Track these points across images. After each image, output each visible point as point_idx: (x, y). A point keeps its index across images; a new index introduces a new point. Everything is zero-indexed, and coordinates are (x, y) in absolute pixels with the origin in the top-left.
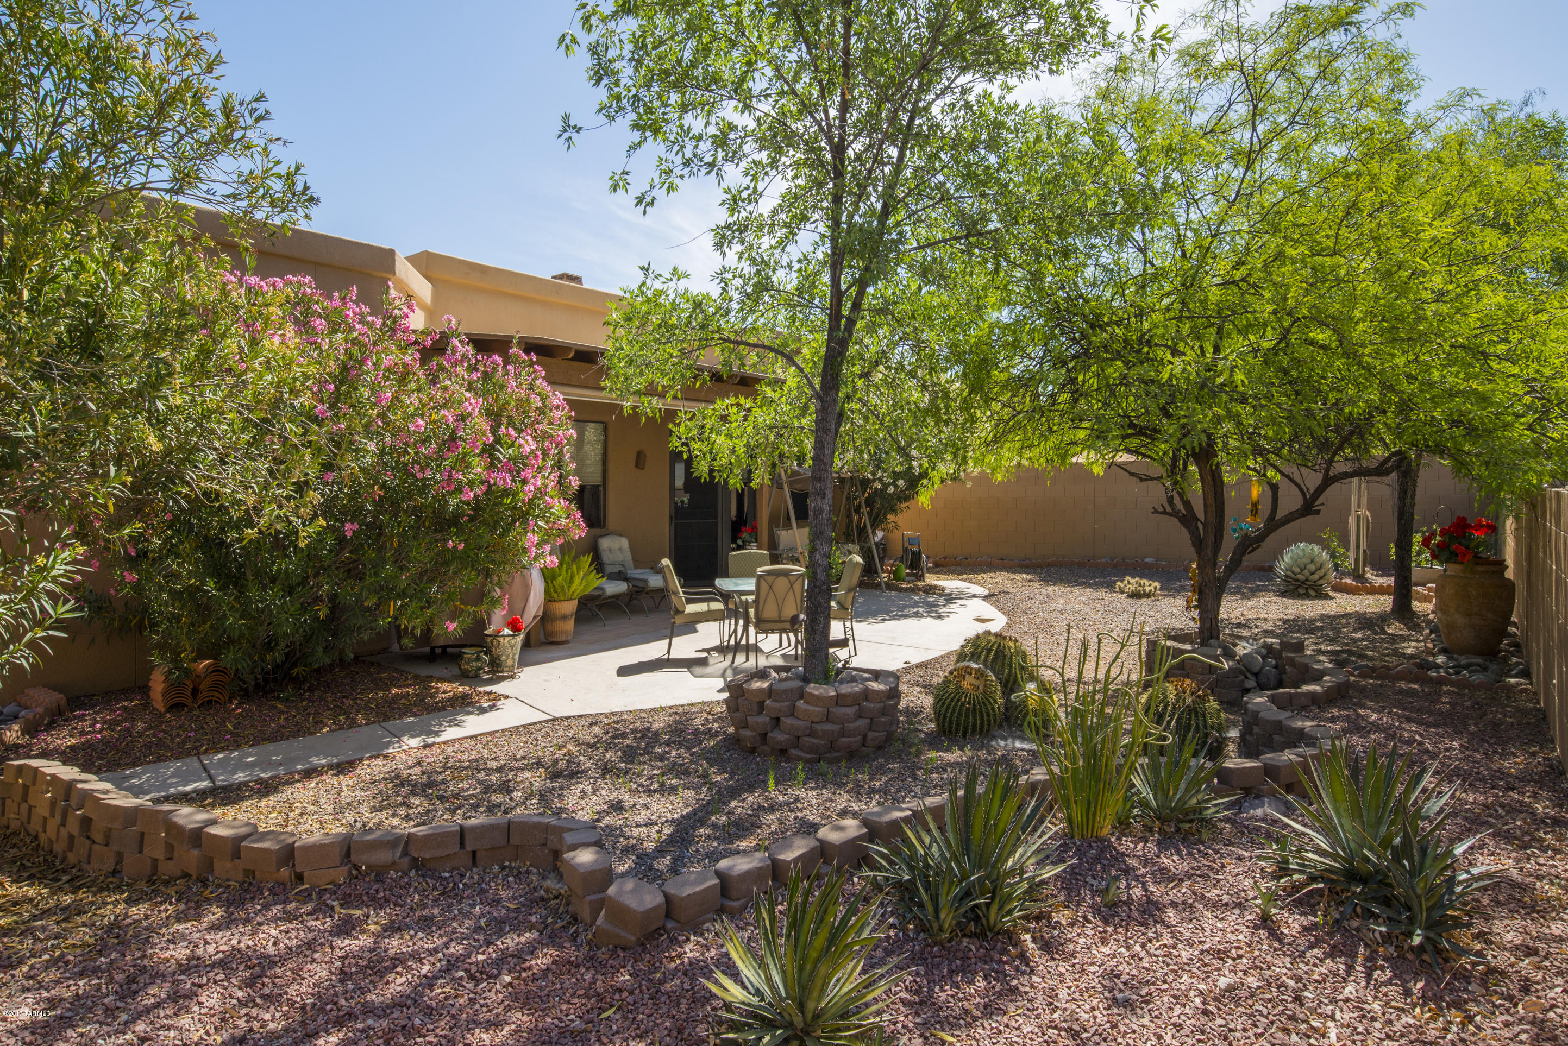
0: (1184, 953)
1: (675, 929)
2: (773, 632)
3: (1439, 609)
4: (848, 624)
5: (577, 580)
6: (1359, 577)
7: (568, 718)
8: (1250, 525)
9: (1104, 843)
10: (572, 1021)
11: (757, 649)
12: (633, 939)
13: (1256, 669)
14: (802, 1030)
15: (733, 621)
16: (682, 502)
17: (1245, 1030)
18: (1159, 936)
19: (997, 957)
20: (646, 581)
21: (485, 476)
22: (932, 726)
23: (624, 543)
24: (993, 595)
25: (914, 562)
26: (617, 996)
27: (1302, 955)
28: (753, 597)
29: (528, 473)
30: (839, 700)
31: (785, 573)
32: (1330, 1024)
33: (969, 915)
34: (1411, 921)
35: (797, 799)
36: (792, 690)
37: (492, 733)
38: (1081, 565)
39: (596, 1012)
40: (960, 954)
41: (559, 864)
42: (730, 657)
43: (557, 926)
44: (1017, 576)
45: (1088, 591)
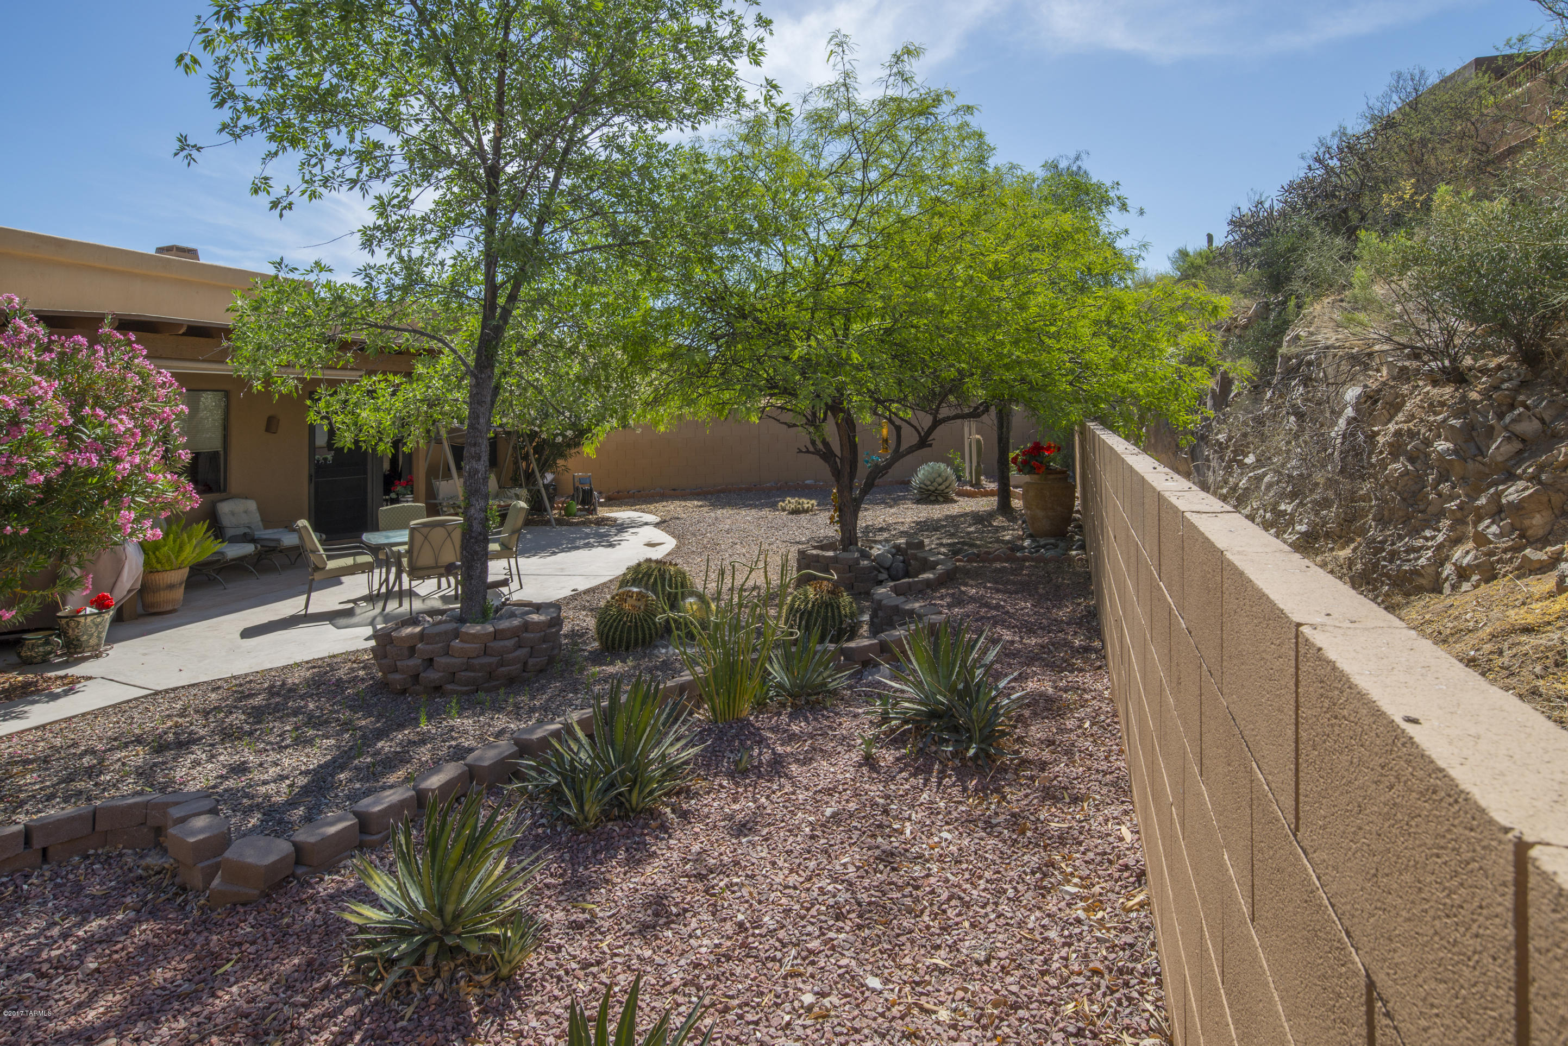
0: (800, 797)
1: (306, 874)
2: (429, 577)
3: (1026, 506)
4: (513, 561)
5: (188, 549)
6: (978, 484)
7: (174, 689)
8: (880, 456)
9: (744, 724)
10: (180, 986)
11: (411, 594)
12: (256, 892)
13: (887, 564)
14: (442, 932)
15: (384, 570)
16: (325, 459)
17: (842, 843)
18: (781, 787)
19: (639, 831)
20: (278, 541)
21: (61, 457)
22: (596, 644)
23: (252, 505)
24: (664, 521)
25: (587, 499)
26: (236, 950)
27: (893, 779)
28: (406, 547)
29: (123, 451)
30: (497, 635)
31: (442, 524)
32: (907, 824)
33: (615, 802)
34: (970, 739)
35: (452, 729)
36: (446, 632)
37: (69, 719)
38: (748, 490)
39: (209, 970)
40: (605, 836)
41: (161, 839)
42: (381, 604)
43: (160, 900)
44: (689, 504)
45: (753, 512)
